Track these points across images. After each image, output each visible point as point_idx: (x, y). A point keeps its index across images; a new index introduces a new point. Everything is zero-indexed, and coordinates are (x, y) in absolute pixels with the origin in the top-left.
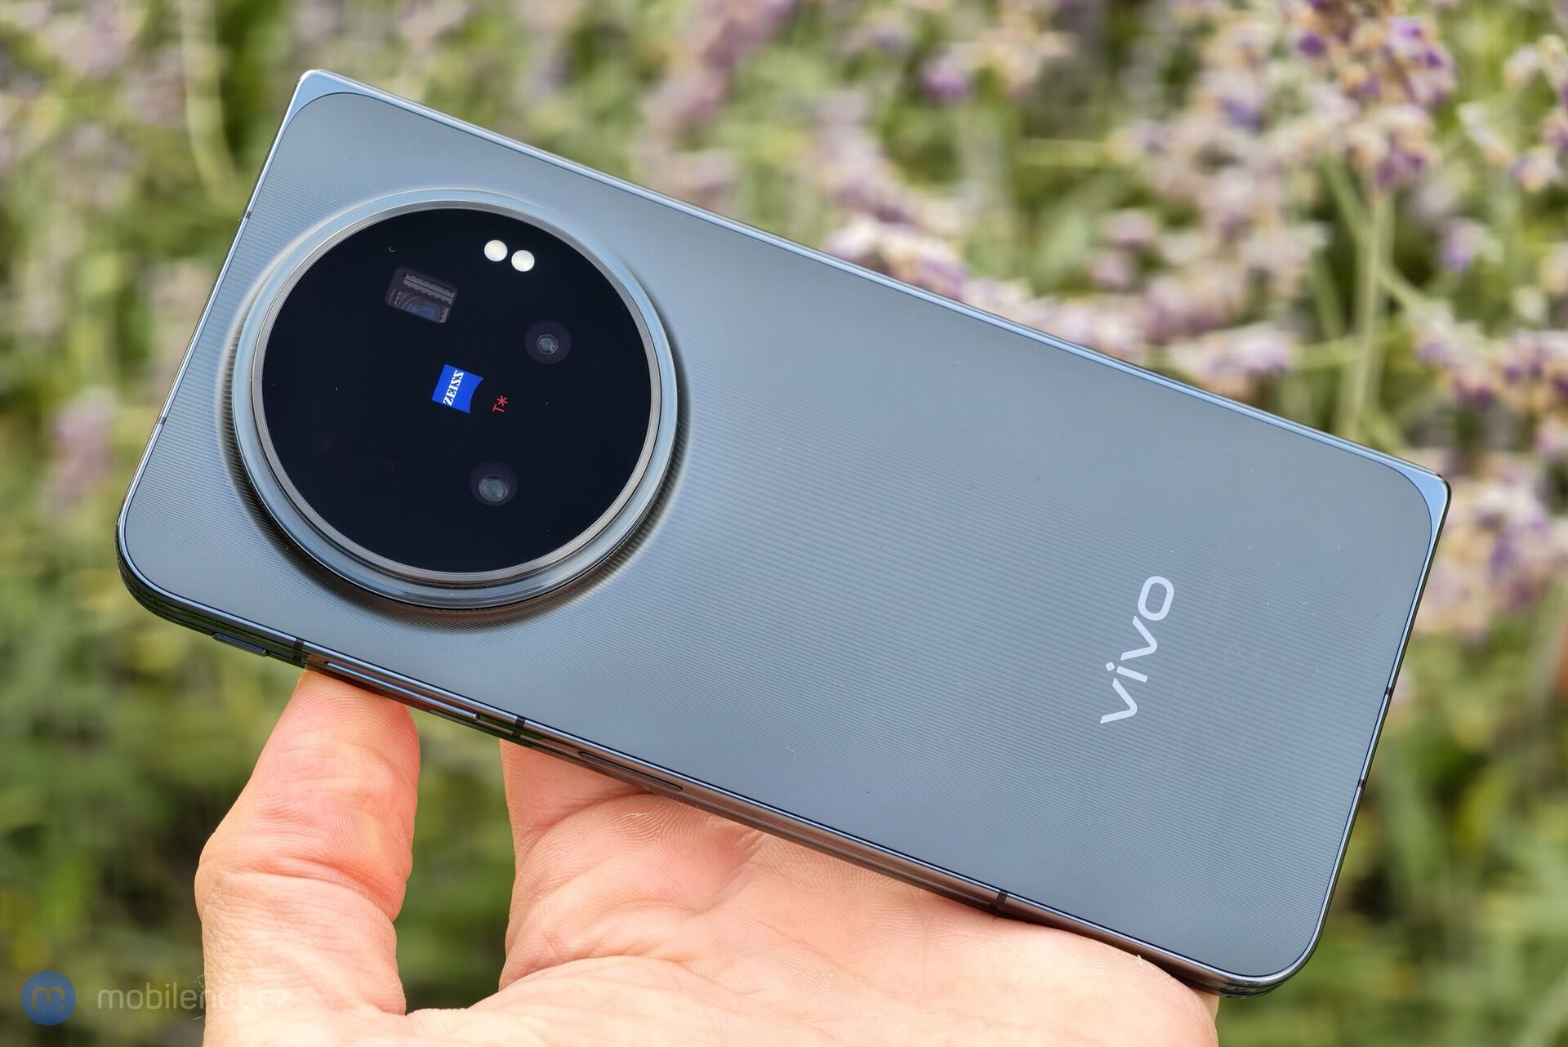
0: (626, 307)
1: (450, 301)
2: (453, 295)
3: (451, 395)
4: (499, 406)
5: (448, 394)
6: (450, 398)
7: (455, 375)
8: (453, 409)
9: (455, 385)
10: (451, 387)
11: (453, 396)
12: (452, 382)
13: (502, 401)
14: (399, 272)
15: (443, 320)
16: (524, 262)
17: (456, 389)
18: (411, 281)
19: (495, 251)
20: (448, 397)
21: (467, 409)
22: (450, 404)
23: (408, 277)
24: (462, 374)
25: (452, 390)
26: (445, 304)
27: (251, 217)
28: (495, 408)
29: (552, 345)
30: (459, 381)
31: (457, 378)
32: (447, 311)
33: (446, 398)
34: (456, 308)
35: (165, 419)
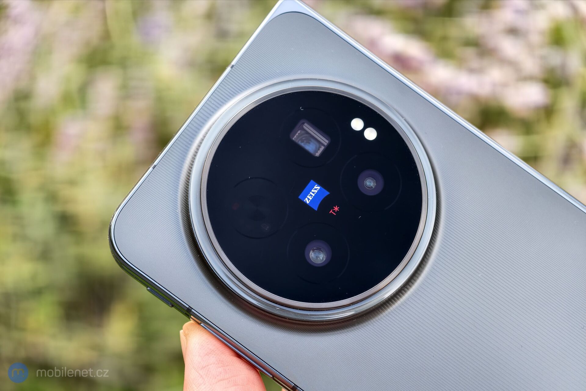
0: (419, 175)
1: (326, 144)
2: (327, 141)
3: (310, 197)
4: (334, 211)
5: (308, 197)
6: (309, 199)
7: (315, 187)
8: (308, 205)
9: (313, 193)
10: (311, 193)
11: (311, 199)
12: (313, 191)
13: (336, 209)
14: (302, 121)
15: (317, 154)
16: (371, 134)
17: (314, 195)
18: (307, 127)
19: (357, 124)
20: (308, 198)
21: (316, 208)
22: (308, 202)
23: (306, 124)
24: (319, 188)
25: (311, 195)
26: (323, 145)
27: (233, 68)
28: (331, 211)
29: (372, 184)
30: (316, 191)
31: (316, 189)
32: (322, 148)
33: (306, 199)
34: (327, 149)
35: (155, 166)
